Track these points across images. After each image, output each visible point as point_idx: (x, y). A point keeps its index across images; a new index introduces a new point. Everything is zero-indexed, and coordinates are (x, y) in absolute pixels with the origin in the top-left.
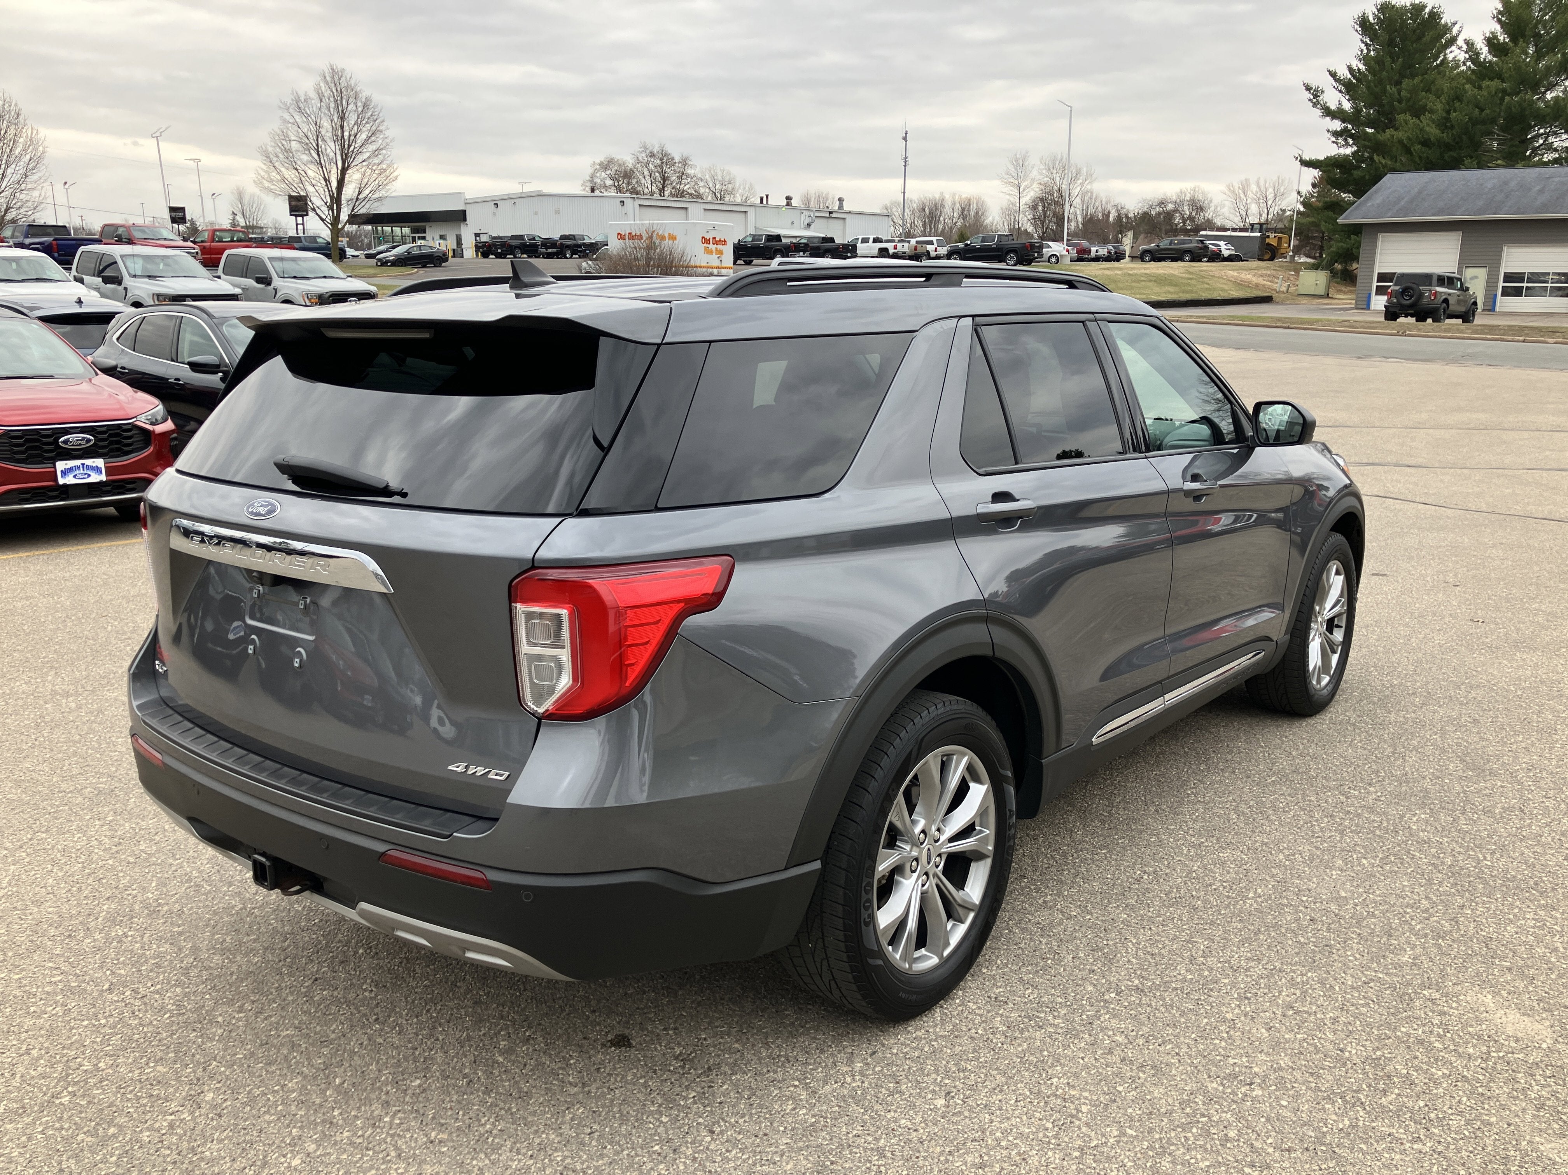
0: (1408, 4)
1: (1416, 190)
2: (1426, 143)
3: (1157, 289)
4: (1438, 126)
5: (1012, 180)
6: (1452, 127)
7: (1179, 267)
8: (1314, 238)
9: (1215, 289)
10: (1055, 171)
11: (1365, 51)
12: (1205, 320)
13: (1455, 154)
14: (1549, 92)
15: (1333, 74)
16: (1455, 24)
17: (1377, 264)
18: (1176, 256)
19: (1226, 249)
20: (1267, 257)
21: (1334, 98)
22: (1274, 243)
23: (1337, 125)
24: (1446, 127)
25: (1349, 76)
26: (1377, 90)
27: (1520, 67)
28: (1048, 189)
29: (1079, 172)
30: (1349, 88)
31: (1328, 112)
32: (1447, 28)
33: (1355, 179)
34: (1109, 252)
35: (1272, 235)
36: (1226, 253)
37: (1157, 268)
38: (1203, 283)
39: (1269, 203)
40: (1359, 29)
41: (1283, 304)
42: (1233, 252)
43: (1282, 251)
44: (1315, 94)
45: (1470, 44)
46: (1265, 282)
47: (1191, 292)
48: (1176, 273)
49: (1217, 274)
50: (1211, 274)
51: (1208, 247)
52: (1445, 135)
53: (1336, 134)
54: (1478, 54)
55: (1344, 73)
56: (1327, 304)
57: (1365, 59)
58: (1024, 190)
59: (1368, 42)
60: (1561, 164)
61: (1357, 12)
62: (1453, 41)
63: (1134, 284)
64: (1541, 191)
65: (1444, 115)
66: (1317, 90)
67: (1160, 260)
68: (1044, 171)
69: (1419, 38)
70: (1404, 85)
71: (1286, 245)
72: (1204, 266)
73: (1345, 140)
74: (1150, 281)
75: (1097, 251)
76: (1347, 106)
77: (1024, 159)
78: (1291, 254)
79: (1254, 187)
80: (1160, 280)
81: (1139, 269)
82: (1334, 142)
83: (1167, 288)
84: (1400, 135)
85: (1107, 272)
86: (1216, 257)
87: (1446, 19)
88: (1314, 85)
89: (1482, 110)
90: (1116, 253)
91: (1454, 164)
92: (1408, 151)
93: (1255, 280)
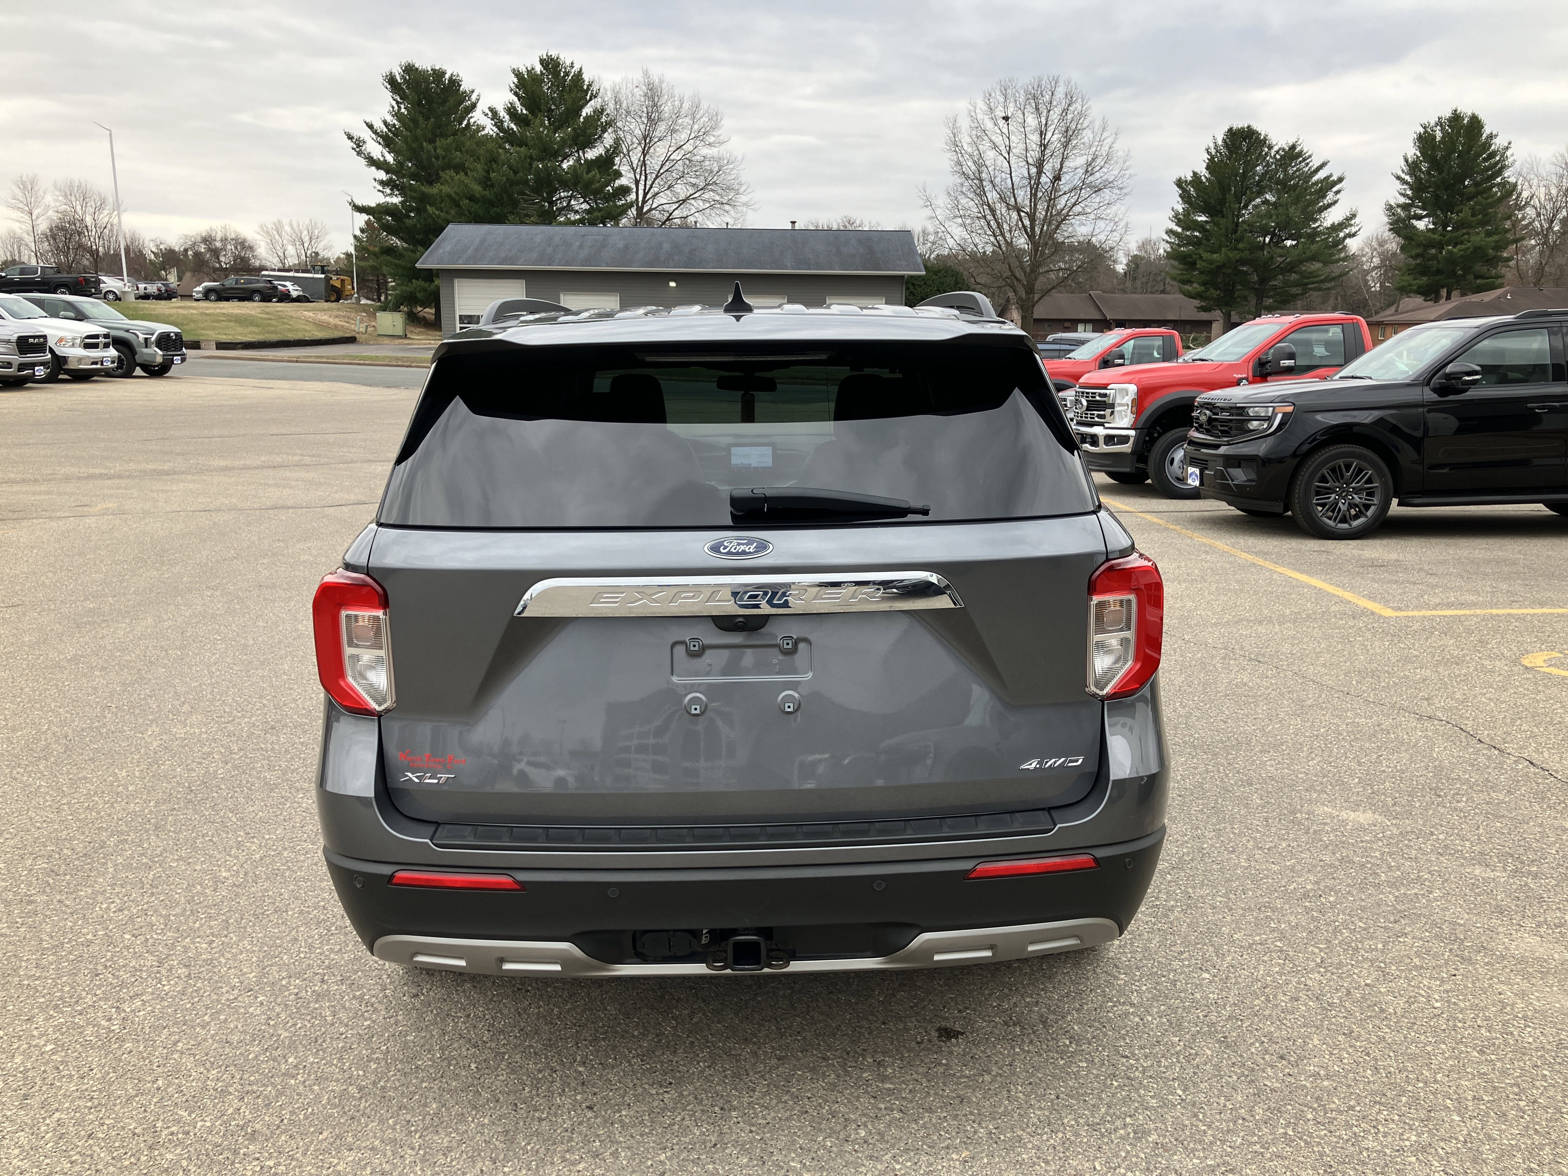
0: (429, 69)
1: (477, 241)
2: (472, 198)
3: (240, 329)
4: (479, 183)
5: (21, 205)
6: (492, 186)
7: (254, 308)
8: (368, 281)
9: (297, 330)
10: (73, 199)
11: (396, 108)
12: (325, 360)
13: (498, 210)
14: (565, 161)
15: (370, 126)
16: (473, 92)
17: (457, 307)
18: (245, 296)
19: (294, 291)
20: (333, 299)
21: (376, 150)
22: (338, 284)
23: (382, 175)
24: (487, 186)
25: (385, 130)
26: (414, 145)
27: (541, 137)
28: (67, 219)
29: (103, 202)
30: (387, 141)
31: (372, 162)
32: (466, 95)
33: (407, 228)
34: (159, 290)
35: (334, 278)
36: (294, 294)
37: (233, 308)
38: (284, 323)
39: (306, 245)
40: (389, 87)
41: (367, 344)
42: (301, 293)
43: (347, 293)
44: (359, 144)
45: (494, 113)
46: (342, 323)
47: (275, 332)
48: (253, 313)
49: (293, 314)
50: (289, 314)
51: (276, 288)
52: (488, 193)
53: (382, 183)
54: (502, 122)
55: (379, 126)
56: (409, 344)
57: (397, 115)
58: (38, 218)
59: (399, 99)
60: (584, 224)
61: (385, 71)
62: (474, 106)
63: (214, 324)
64: (581, 247)
65: (485, 174)
66: (358, 140)
67: (227, 299)
68: (61, 198)
69: (445, 102)
70: (438, 143)
71: (350, 287)
72: (275, 306)
73: (392, 190)
74: (230, 321)
75: (145, 289)
76: (390, 158)
77: (33, 183)
78: (356, 295)
79: (287, 228)
80: (240, 320)
81: (215, 308)
82: (379, 191)
83: (250, 329)
84: (446, 189)
85: (181, 311)
86: (285, 297)
87: (465, 86)
88: (356, 135)
89: (516, 173)
90: (166, 291)
91: (499, 220)
92: (457, 205)
93: (333, 321)
